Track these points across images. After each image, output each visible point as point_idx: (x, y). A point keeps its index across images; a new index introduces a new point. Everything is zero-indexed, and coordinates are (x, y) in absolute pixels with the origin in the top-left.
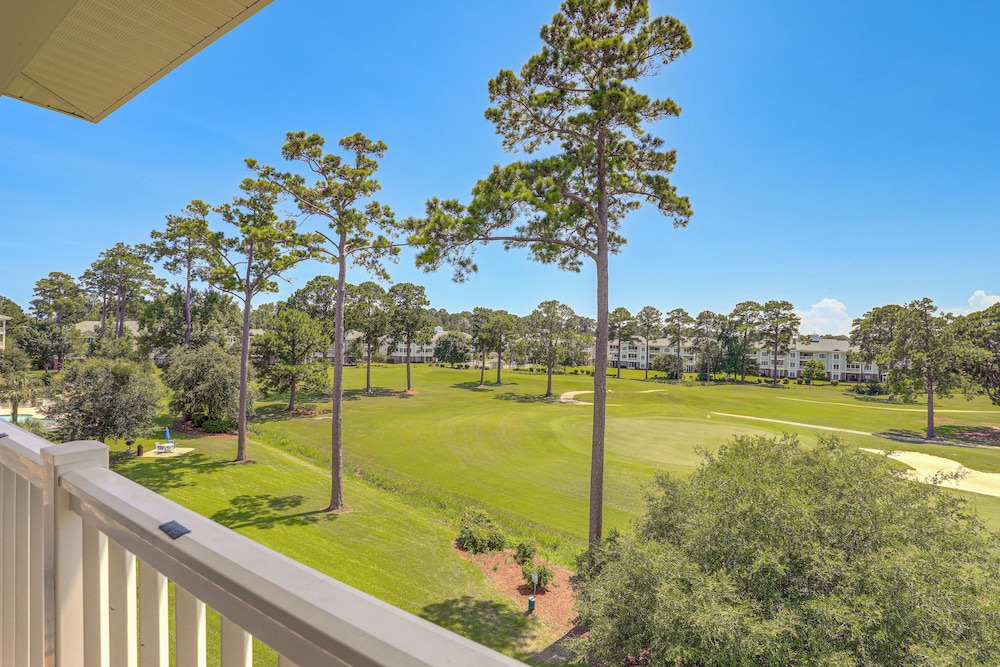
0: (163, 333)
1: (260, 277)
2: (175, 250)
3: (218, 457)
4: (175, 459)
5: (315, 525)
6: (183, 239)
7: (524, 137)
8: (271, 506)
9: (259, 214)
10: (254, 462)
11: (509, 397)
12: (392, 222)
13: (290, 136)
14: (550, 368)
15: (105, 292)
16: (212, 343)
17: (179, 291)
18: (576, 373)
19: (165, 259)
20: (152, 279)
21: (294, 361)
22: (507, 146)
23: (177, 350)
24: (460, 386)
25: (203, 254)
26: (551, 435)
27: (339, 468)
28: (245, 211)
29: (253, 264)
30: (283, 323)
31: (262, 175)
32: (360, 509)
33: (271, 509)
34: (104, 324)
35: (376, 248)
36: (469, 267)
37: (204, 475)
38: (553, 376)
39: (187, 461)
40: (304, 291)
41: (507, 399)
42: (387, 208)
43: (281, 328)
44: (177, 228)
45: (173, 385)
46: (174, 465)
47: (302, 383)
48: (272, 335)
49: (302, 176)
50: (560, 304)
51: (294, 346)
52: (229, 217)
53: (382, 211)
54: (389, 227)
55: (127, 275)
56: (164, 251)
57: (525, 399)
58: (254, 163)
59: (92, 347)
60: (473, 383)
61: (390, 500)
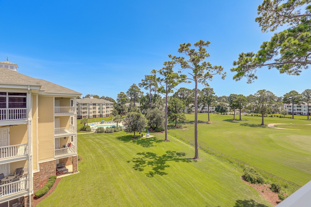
0: (145, 105)
1: (170, 89)
2: (147, 84)
3: (160, 139)
4: (150, 138)
5: (191, 163)
6: (149, 81)
7: (271, 25)
8: (177, 155)
9: (168, 71)
10: (169, 141)
11: (246, 125)
12: (211, 67)
13: (181, 45)
14: (263, 114)
15: (131, 96)
16: (156, 108)
17: (148, 94)
18: (272, 116)
19: (145, 86)
20: (140, 92)
21: (176, 112)
22: (263, 31)
23: (149, 110)
24: (226, 120)
25: (153, 84)
26: (270, 140)
27: (197, 146)
28: (165, 71)
29: (168, 85)
30: (173, 102)
31: (173, 59)
32: (204, 160)
33: (177, 156)
34: (131, 104)
35: (205, 76)
36: (254, 77)
37: (158, 143)
38: (264, 118)
39: (153, 139)
40: (177, 92)
41: (245, 126)
42: (208, 63)
43: (172, 103)
44: (148, 78)
45: (148, 119)
46: (150, 140)
47: (179, 119)
48: (170, 105)
49: (184, 57)
50: (267, 91)
51: (176, 108)
52: (161, 73)
53: (207, 64)
54: (210, 69)
55: (135, 91)
56: (145, 84)
57: (253, 126)
58: (171, 55)
59: (129, 109)
60: (230, 120)
61: (212, 158)
